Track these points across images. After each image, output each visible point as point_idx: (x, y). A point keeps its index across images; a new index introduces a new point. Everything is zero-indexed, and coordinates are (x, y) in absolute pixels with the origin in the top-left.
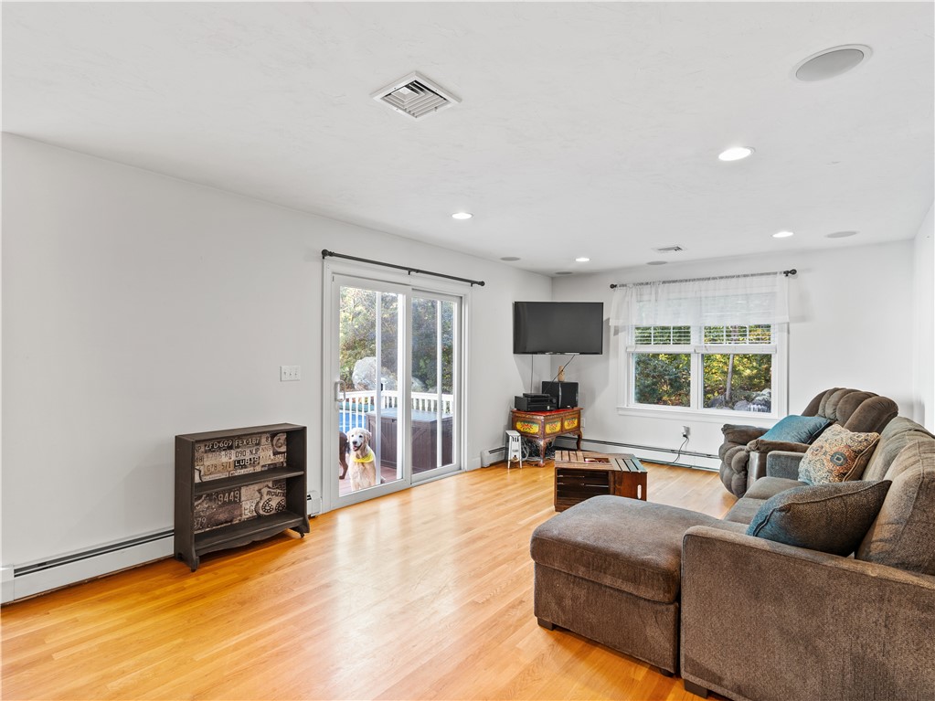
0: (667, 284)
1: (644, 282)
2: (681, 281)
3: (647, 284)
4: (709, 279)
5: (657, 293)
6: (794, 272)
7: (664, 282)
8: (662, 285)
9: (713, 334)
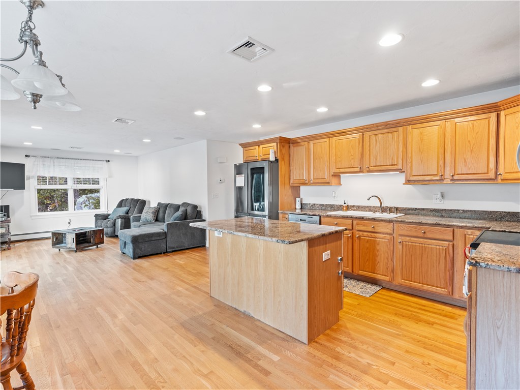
0: (59, 159)
1: (47, 156)
2: (66, 158)
3: (48, 157)
4: (79, 159)
5: (54, 162)
6: (109, 161)
7: (58, 158)
8: (56, 159)
9: (78, 181)
